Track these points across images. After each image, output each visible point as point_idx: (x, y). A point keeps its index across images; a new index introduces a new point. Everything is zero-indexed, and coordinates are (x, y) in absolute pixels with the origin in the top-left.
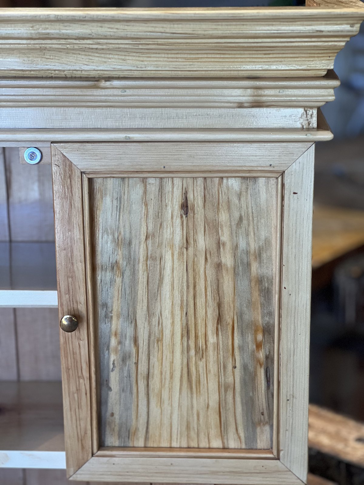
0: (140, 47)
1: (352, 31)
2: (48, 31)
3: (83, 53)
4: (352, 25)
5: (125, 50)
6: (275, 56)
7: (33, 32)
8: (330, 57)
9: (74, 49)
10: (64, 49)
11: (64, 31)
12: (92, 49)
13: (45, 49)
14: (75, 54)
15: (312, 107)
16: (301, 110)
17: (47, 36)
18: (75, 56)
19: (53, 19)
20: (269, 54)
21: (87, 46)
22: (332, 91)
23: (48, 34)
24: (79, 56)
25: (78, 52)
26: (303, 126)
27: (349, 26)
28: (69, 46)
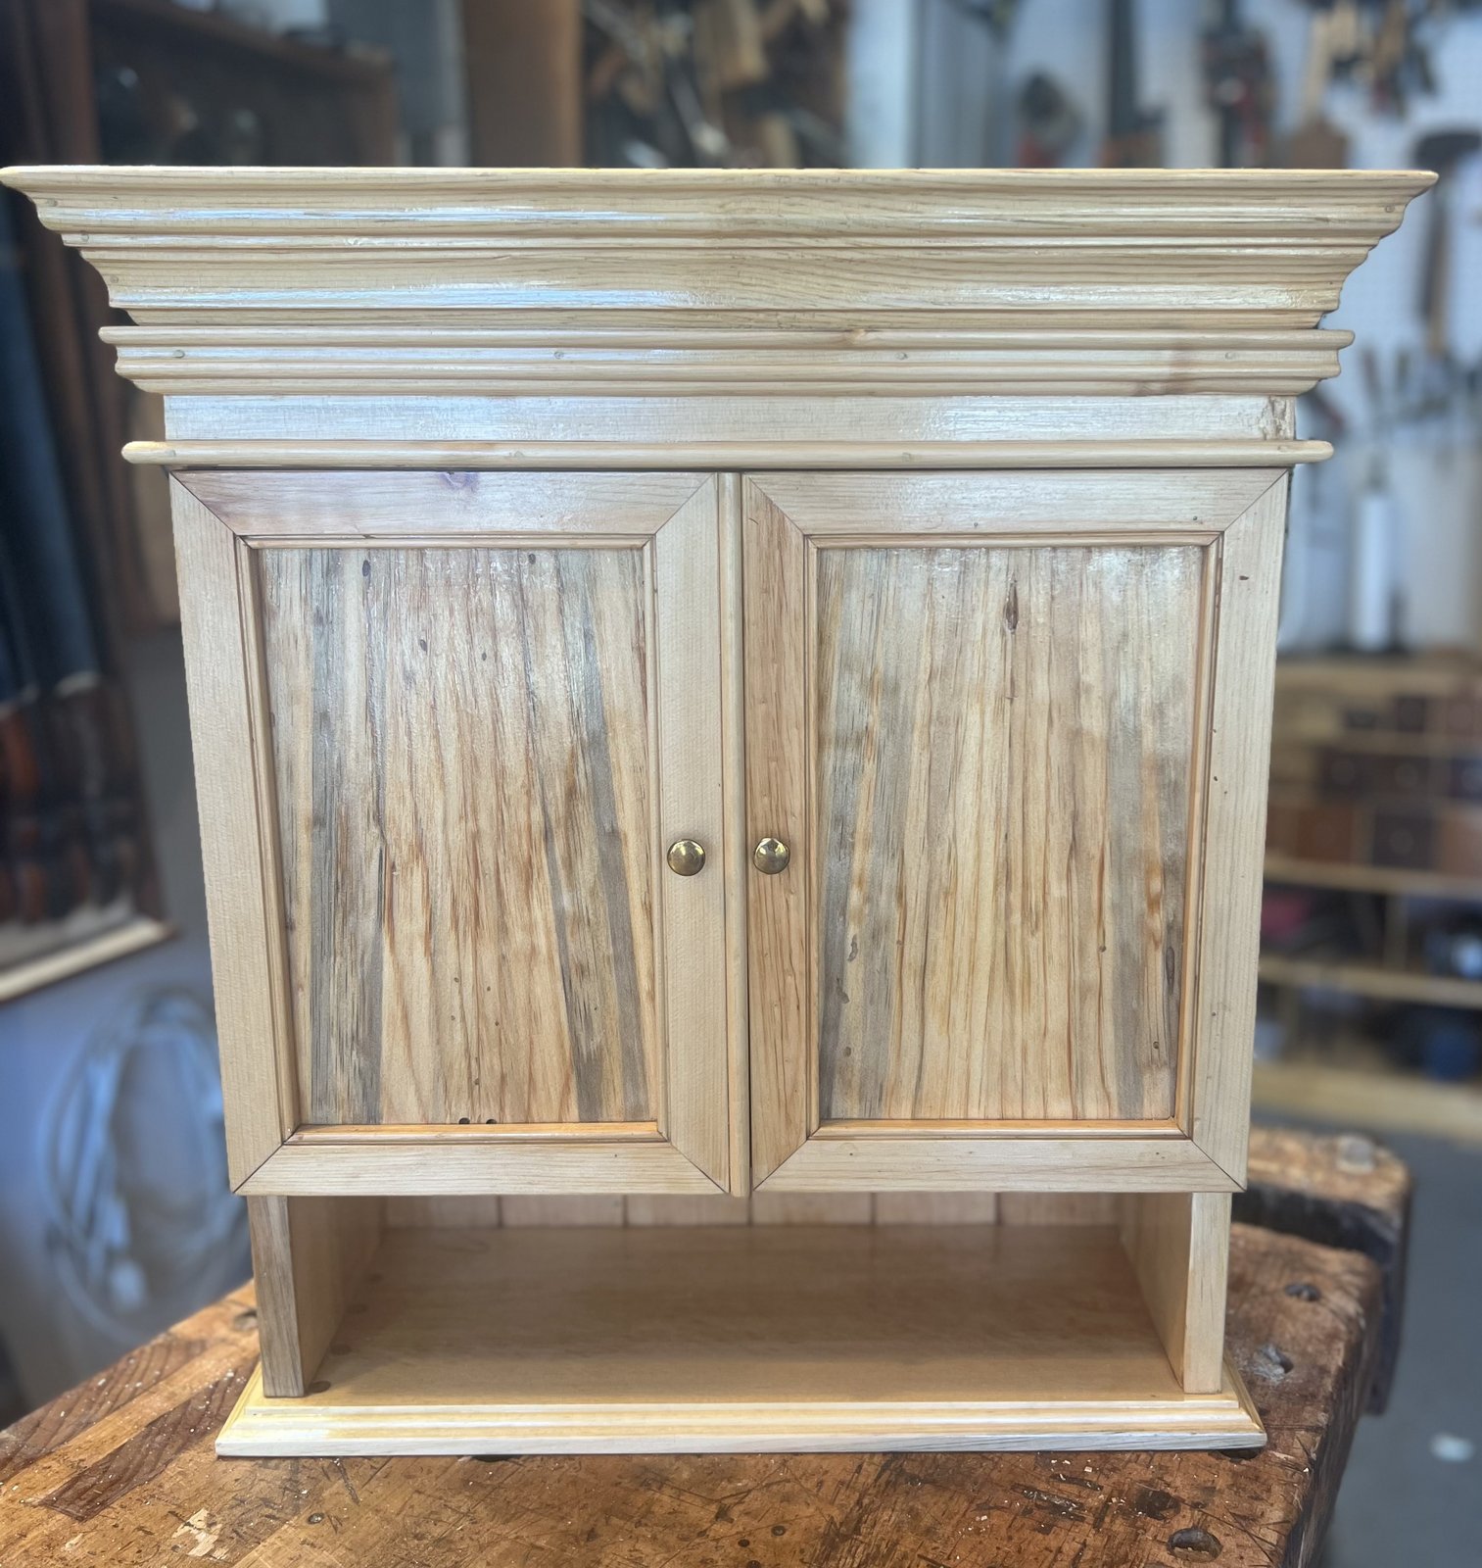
1: (1388, 222)
3: (820, 271)
4: (1388, 208)
7: (722, 217)
8: (1332, 283)
9: (802, 262)
10: (782, 261)
12: (842, 260)
13: (742, 262)
14: (804, 273)
15: (1284, 394)
16: (1263, 401)
17: (752, 227)
18: (803, 277)
21: (833, 254)
22: (1332, 356)
23: (754, 222)
24: (810, 278)
25: (810, 269)
26: (1265, 434)
27: (1382, 210)
28: (792, 254)
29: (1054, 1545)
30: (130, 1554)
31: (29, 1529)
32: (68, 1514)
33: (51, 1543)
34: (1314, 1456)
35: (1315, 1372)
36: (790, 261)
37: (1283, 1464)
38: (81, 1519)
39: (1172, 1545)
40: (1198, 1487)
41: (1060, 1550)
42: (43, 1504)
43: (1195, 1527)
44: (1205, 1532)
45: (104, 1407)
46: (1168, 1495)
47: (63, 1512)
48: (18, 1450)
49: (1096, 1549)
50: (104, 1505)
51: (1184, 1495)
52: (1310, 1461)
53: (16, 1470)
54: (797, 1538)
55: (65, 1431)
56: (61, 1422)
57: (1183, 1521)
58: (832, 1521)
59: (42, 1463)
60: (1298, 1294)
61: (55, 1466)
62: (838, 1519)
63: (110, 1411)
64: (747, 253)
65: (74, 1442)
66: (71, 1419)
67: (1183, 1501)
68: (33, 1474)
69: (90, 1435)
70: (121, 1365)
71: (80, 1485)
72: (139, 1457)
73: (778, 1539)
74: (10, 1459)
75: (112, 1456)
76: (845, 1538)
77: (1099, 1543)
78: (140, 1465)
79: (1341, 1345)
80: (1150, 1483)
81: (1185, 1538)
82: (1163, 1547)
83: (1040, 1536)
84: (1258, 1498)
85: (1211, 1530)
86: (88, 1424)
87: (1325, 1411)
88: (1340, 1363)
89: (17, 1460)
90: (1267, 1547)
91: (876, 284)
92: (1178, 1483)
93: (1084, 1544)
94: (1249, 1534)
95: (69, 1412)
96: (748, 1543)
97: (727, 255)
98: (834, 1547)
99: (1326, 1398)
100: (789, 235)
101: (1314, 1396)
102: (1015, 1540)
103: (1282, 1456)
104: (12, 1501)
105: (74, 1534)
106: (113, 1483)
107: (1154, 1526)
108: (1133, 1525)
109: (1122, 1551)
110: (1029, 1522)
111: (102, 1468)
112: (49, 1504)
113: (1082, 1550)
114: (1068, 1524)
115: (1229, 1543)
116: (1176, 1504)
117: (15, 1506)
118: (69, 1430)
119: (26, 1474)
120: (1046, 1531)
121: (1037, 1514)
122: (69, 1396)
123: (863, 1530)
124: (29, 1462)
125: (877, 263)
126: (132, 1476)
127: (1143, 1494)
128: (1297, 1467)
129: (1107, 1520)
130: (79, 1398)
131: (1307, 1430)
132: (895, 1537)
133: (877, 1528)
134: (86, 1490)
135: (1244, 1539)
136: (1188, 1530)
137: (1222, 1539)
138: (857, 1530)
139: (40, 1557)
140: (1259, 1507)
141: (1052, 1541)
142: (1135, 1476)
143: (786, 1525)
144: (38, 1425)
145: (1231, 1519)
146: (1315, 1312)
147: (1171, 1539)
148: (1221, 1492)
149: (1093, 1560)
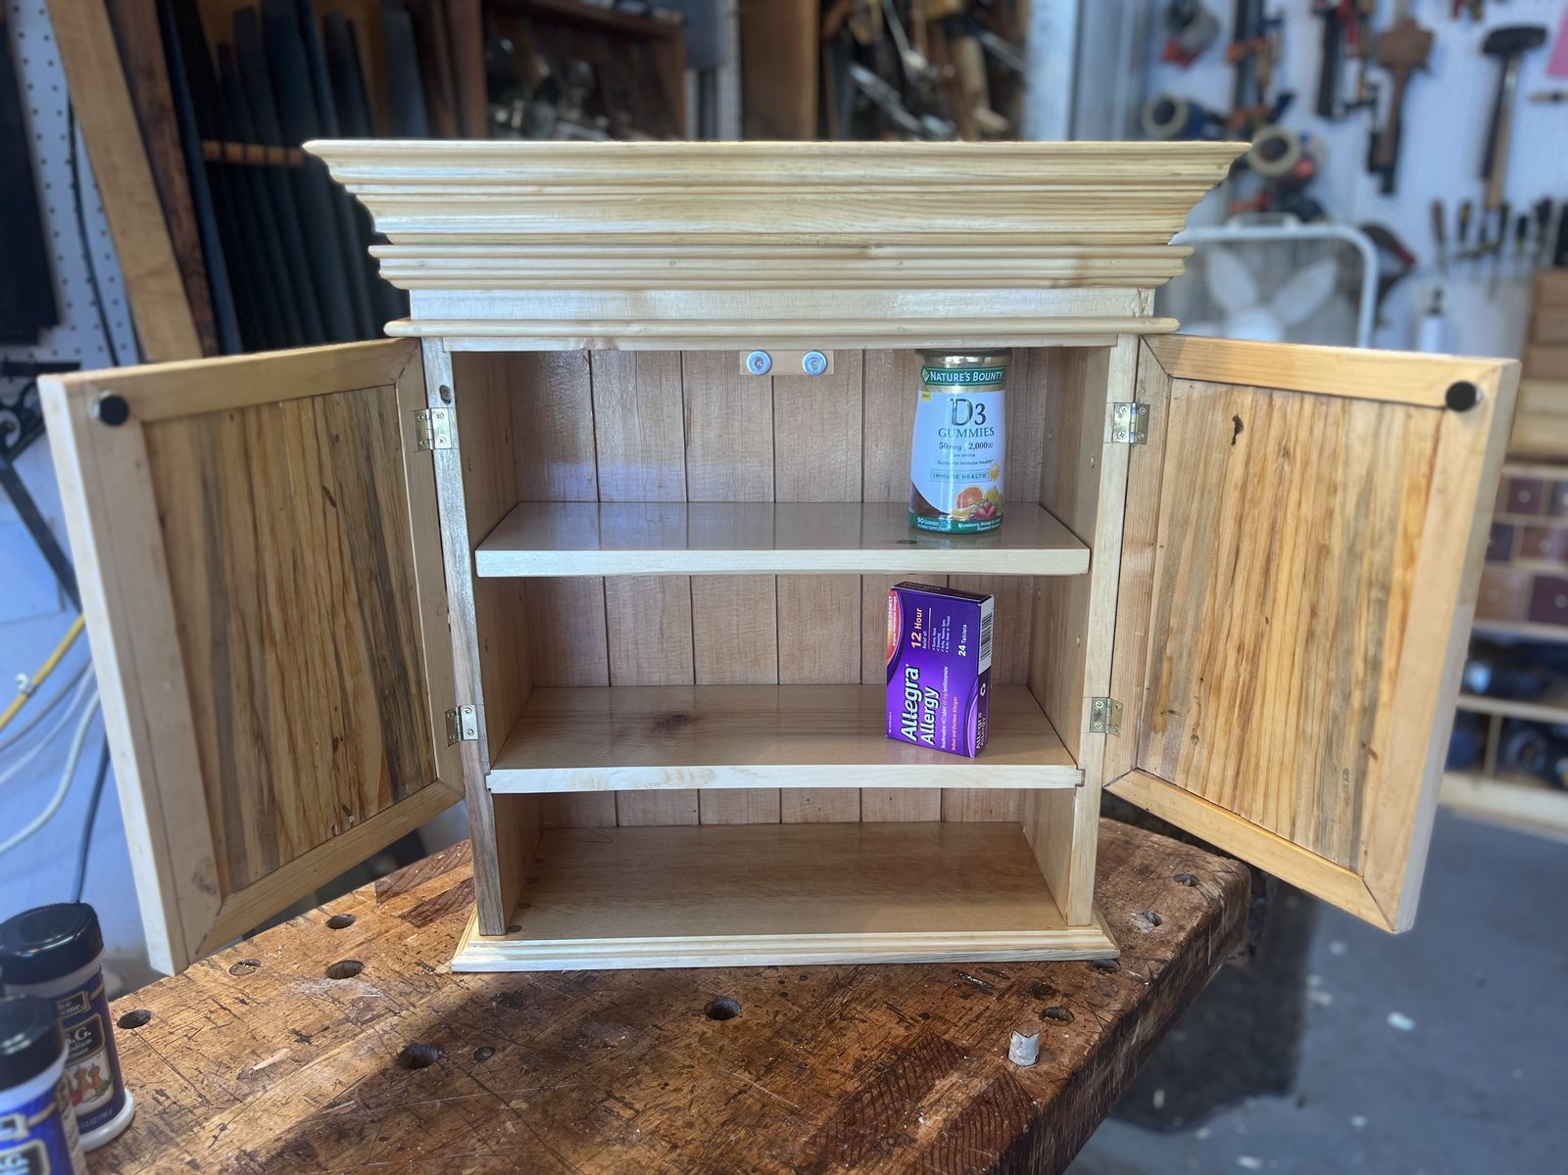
0: (928, 197)
1: (1219, 175)
2: (804, 173)
3: (846, 207)
4: (1220, 166)
5: (906, 203)
6: (1108, 212)
7: (784, 173)
8: (1180, 214)
9: (835, 202)
10: (822, 201)
11: (827, 173)
12: (860, 200)
13: (795, 201)
14: (836, 209)
15: (1147, 287)
16: (1134, 291)
17: (801, 180)
18: (835, 212)
19: (817, 152)
20: (1100, 209)
21: (855, 196)
22: (1180, 262)
23: (805, 176)
24: (840, 212)
25: (839, 206)
26: (1134, 314)
27: (1215, 167)
28: (829, 197)
29: (968, 1006)
30: (441, 947)
31: (391, 929)
32: (412, 923)
33: (401, 937)
34: (1155, 976)
35: (1175, 928)
36: (826, 201)
37: (1132, 978)
38: (419, 927)
39: (1043, 1016)
40: (1072, 985)
41: (971, 1009)
42: (399, 917)
43: (1061, 1007)
44: (1067, 1010)
45: (440, 871)
46: (1051, 987)
47: (410, 922)
48: (391, 888)
49: (994, 1011)
50: (431, 921)
51: (1061, 988)
52: (1152, 978)
53: (388, 898)
54: (814, 983)
55: (417, 880)
56: (416, 876)
57: (1055, 1003)
58: (837, 976)
59: (402, 896)
60: (1184, 881)
61: (409, 897)
62: (840, 976)
63: (442, 873)
64: (799, 197)
65: (420, 887)
66: (421, 874)
67: (1059, 991)
68: (397, 901)
69: (430, 884)
70: (452, 849)
71: (421, 909)
72: (454, 898)
73: (802, 982)
74: (386, 892)
75: (440, 896)
76: (843, 986)
77: (997, 1008)
78: (454, 903)
79: (1200, 914)
80: (1042, 979)
81: (1054, 1012)
82: (1037, 1015)
83: (962, 1000)
84: (1108, 995)
85: (1070, 1010)
86: (430, 878)
87: (1173, 952)
88: (1195, 925)
89: (389, 893)
90: (1103, 1023)
91: (883, 216)
92: (1060, 981)
93: (988, 1008)
94: (1096, 1015)
95: (420, 871)
96: (784, 982)
97: (785, 197)
98: (834, 991)
99: (1177, 944)
100: (826, 184)
101: (1169, 942)
102: (945, 1000)
103: (1134, 974)
104: (384, 913)
105: (414, 934)
106: (438, 910)
107: (1035, 1003)
108: (1022, 1001)
109: (1010, 1014)
110: (956, 991)
111: (434, 902)
112: (403, 917)
113: (985, 1010)
114: (981, 995)
115: (1079, 1018)
116: (1054, 993)
117: (385, 916)
118: (419, 881)
119: (393, 900)
120: (966, 997)
121: (964, 988)
122: (422, 862)
123: (854, 984)
124: (396, 894)
125: (883, 202)
126: (448, 908)
127: (1035, 984)
128: (1141, 981)
129: (1007, 996)
130: (427, 865)
131: (1156, 961)
132: (872, 989)
133: (863, 984)
134: (423, 912)
135: (1090, 1017)
136: (1056, 1008)
137: (1076, 1015)
138: (850, 983)
139: (394, 943)
140: (1108, 1000)
141: (968, 1004)
142: (1033, 974)
143: (809, 976)
144: (403, 876)
145: (1086, 1005)
146: (1190, 893)
147: (1044, 1011)
148: (1085, 989)
149: (990, 1016)
